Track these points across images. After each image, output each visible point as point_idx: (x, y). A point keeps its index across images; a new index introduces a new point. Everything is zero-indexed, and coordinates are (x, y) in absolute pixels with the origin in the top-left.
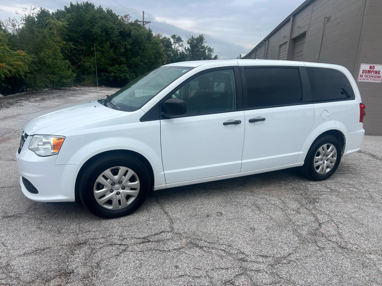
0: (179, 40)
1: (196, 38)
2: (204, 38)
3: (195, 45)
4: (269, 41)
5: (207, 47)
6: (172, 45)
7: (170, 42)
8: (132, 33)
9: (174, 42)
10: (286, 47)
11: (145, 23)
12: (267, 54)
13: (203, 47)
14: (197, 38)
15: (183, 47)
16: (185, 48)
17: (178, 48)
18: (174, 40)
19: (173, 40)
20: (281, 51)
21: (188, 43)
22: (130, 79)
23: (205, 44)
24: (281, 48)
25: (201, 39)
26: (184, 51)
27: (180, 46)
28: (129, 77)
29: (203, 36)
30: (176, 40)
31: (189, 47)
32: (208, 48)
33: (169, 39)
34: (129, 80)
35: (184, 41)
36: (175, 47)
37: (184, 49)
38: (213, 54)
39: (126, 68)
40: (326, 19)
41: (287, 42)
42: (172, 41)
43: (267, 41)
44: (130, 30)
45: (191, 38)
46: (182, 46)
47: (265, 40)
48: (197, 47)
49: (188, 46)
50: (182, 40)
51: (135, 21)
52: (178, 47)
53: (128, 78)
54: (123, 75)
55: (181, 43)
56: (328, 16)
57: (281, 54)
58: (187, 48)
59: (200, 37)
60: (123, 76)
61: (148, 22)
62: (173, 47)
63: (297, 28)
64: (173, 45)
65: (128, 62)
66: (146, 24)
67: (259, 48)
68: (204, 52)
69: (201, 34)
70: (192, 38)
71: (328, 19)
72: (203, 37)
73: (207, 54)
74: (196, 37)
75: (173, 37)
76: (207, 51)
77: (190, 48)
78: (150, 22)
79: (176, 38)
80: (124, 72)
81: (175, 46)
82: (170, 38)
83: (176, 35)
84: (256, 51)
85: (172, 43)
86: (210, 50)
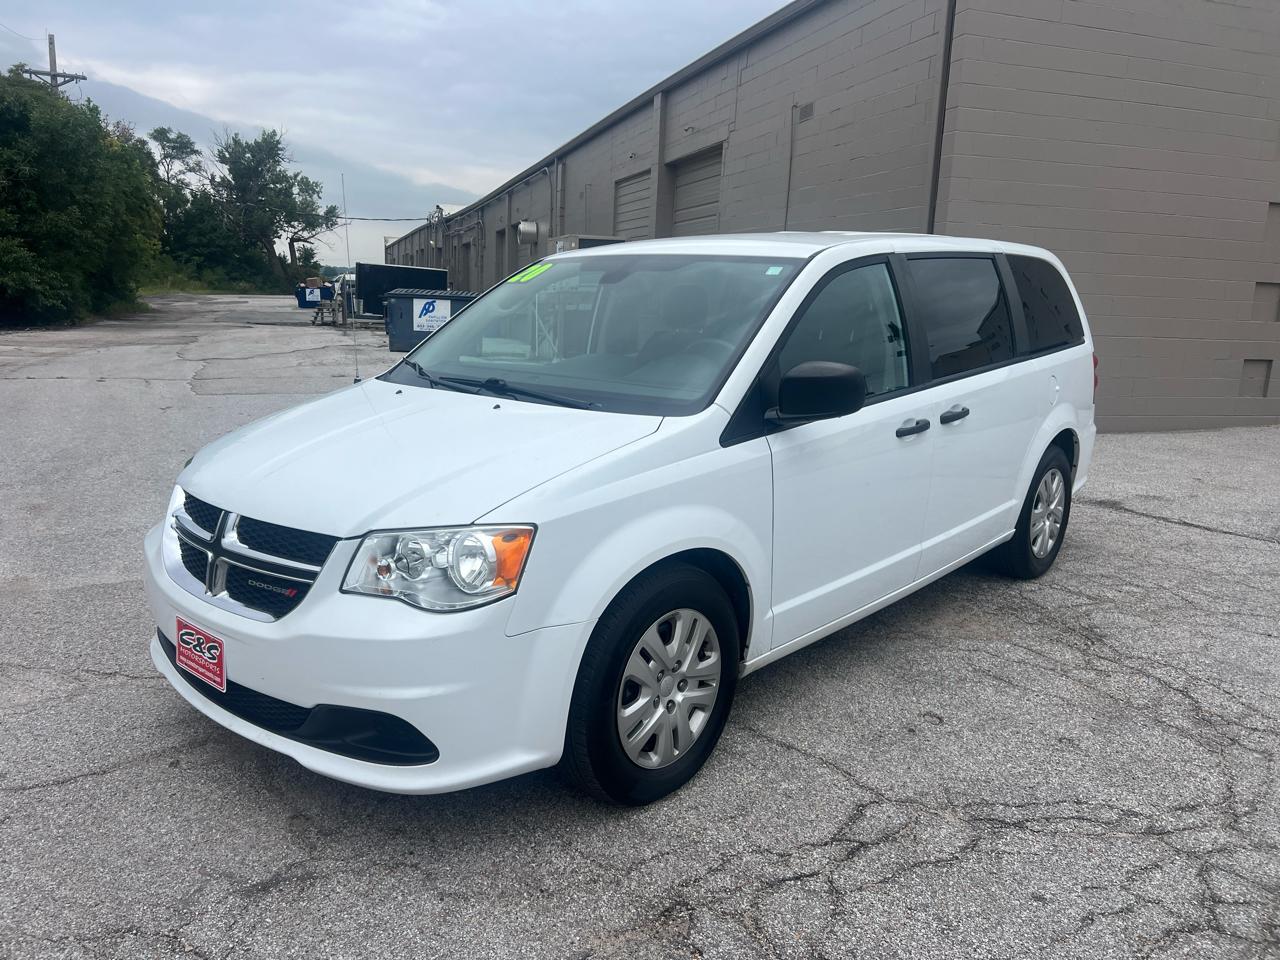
0: (181, 148)
1: (251, 142)
2: (280, 146)
3: (249, 168)
4: (564, 165)
5: (296, 176)
6: (155, 165)
7: (149, 155)
8: (35, 115)
9: (166, 156)
10: (650, 189)
11: (60, 80)
12: (562, 208)
13: (282, 177)
14: (256, 142)
15: (204, 174)
16: (213, 177)
17: (182, 177)
18: (163, 148)
19: (160, 147)
20: (623, 200)
21: (223, 160)
22: (43, 294)
23: (288, 168)
24: (623, 191)
25: (269, 148)
26: (209, 187)
27: (190, 171)
28: (39, 288)
29: (277, 138)
30: (173, 148)
31: (227, 173)
32: (299, 178)
33: (144, 143)
34: (40, 295)
35: (206, 151)
36: (171, 173)
37: (207, 182)
38: (319, 202)
39: (24, 253)
40: (797, 112)
41: (648, 172)
42: (156, 150)
43: (560, 166)
44: (25, 104)
45: (231, 141)
46: (200, 169)
47: (548, 162)
48: (260, 175)
49: (222, 171)
50: (196, 147)
51: (11, 71)
52: (181, 172)
53: (34, 290)
54: (14, 280)
55: (192, 160)
56: (803, 102)
57: (622, 209)
58: (218, 179)
59: (264, 140)
60: (11, 283)
61: (73, 78)
62: (162, 172)
63: (686, 130)
64: (161, 167)
65: (26, 228)
66: (65, 82)
67: (523, 185)
68: (288, 193)
69: (269, 130)
70: (236, 142)
71: (806, 112)
72: (278, 142)
73: (298, 199)
74: (250, 137)
75: (160, 135)
76: (296, 190)
77: (230, 178)
78: (84, 78)
79: (169, 141)
80: (18, 266)
81: (171, 170)
82: (146, 138)
83: (170, 130)
84: (510, 197)
85: (157, 158)
86: (308, 187)
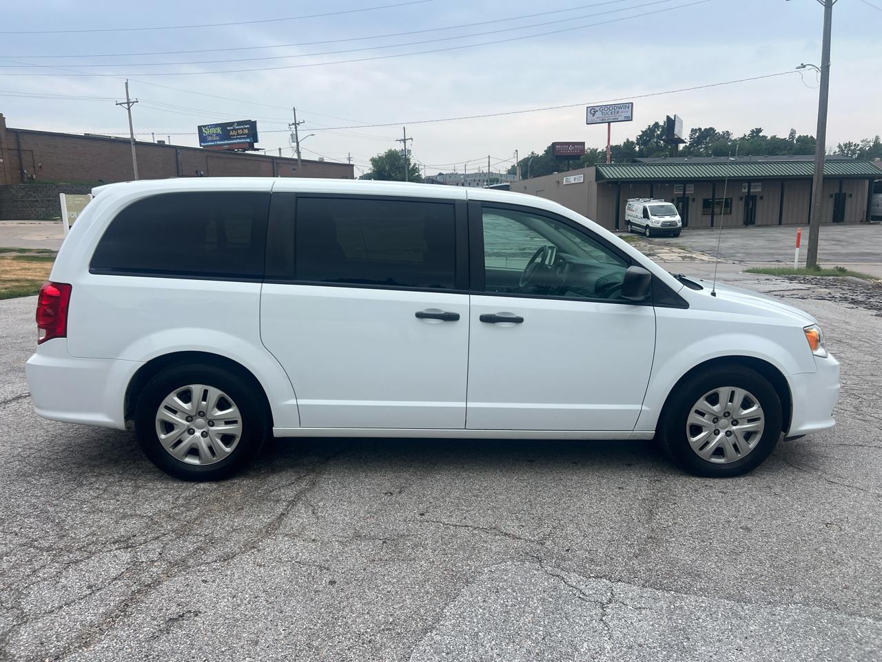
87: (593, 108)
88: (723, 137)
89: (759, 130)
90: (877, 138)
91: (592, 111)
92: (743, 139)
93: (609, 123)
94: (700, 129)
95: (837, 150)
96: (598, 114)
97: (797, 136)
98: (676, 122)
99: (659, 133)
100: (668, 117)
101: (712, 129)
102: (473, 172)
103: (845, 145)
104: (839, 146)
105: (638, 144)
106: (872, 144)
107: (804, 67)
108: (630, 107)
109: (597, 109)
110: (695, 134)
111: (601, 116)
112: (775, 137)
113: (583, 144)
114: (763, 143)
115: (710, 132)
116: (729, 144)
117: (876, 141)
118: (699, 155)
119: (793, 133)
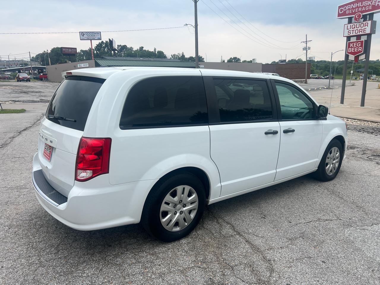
87: (82, 32)
88: (130, 49)
89: (142, 48)
90: (183, 53)
91: (82, 34)
92: (137, 50)
93: (91, 40)
94: (121, 45)
95: (171, 57)
96: (85, 36)
97: (157, 51)
98: (113, 42)
99: (104, 46)
100: (109, 39)
101: (125, 46)
102: (11, 60)
103: (173, 55)
104: (172, 56)
105: (95, 50)
106: (181, 55)
107: (187, 25)
108: (100, 34)
109: (85, 33)
110: (119, 47)
111: (87, 37)
112: (148, 50)
113: (76, 49)
114: (145, 53)
115: (125, 47)
116: (133, 52)
117: (182, 54)
118: (121, 56)
119: (155, 49)
